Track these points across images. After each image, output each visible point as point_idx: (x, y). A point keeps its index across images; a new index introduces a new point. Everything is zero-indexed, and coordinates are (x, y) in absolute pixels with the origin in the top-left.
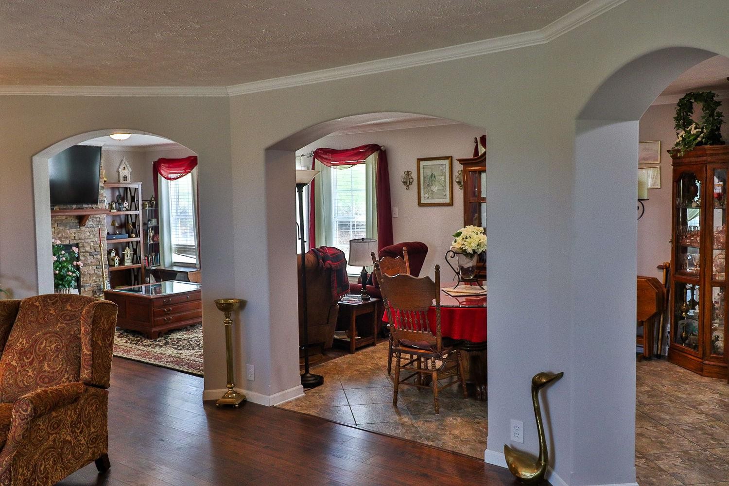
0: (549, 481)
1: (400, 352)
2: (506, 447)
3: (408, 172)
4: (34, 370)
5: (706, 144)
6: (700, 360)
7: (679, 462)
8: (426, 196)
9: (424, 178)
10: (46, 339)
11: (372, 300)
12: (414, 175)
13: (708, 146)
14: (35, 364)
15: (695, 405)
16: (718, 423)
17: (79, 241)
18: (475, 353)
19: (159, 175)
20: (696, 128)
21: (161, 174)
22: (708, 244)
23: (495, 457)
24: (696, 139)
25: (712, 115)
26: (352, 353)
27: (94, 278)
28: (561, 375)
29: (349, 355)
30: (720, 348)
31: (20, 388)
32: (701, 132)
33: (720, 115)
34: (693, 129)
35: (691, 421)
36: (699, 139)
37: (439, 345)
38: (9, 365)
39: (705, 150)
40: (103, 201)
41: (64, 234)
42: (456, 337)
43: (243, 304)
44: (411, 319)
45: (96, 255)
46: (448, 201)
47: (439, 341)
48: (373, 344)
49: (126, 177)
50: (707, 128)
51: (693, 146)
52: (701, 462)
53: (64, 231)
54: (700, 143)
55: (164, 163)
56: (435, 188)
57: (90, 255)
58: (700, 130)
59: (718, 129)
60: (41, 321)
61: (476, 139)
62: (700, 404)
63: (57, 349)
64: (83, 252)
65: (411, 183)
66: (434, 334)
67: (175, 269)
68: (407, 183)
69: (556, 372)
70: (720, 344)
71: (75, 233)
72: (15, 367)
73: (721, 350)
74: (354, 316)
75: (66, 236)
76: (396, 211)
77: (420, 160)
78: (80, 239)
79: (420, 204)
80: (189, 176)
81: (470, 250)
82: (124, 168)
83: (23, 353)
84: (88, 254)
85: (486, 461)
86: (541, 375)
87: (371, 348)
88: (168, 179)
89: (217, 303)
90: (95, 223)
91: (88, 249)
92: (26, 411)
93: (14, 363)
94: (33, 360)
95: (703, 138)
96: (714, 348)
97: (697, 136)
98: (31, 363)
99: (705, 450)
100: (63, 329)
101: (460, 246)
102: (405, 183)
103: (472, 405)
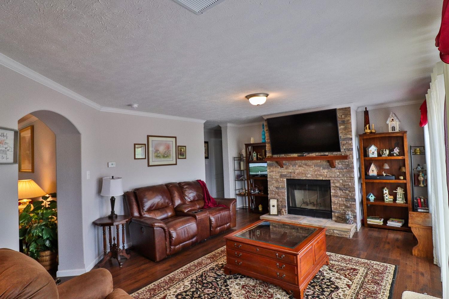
17: (330, 179)
27: (344, 208)
40: (351, 149)
41: (318, 173)
45: (345, 190)
49: (394, 128)
53: (319, 171)
57: (340, 190)
64: (333, 187)
71: (327, 172)
75: (320, 174)
78: (330, 177)
82: (393, 120)
84: (338, 188)
90: (344, 166)
91: (338, 185)
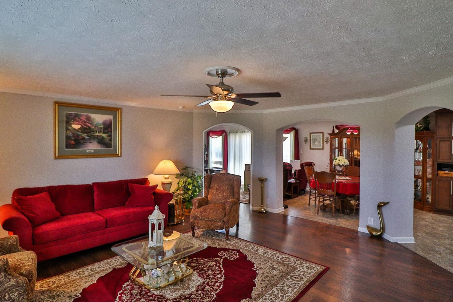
0: (383, 237)
1: (320, 197)
2: (367, 226)
3: (306, 137)
4: (221, 195)
5: (424, 130)
6: (422, 205)
7: (424, 234)
8: (313, 146)
9: (313, 139)
10: (224, 186)
11: (298, 181)
12: (309, 138)
13: (424, 131)
14: (221, 193)
15: (424, 219)
16: (434, 224)
18: (342, 199)
19: (209, 136)
20: (420, 125)
21: (210, 135)
22: (425, 165)
23: (362, 229)
24: (420, 129)
25: (426, 121)
26: (292, 199)
28: (388, 203)
29: (291, 200)
30: (429, 201)
31: (217, 199)
32: (422, 126)
33: (429, 121)
34: (419, 125)
35: (424, 223)
36: (421, 129)
37: (335, 195)
38: (213, 193)
39: (424, 132)
42: (340, 192)
43: (266, 179)
44: (325, 186)
46: (321, 148)
47: (335, 194)
48: (297, 197)
50: (424, 125)
51: (419, 131)
52: (431, 234)
54: (422, 130)
55: (211, 132)
56: (316, 143)
58: (421, 126)
59: (428, 126)
60: (221, 180)
61: (334, 127)
62: (425, 219)
63: (227, 189)
65: (307, 141)
66: (333, 191)
67: (213, 169)
68: (306, 141)
69: (386, 202)
70: (430, 200)
72: (215, 194)
73: (430, 202)
74: (293, 186)
76: (301, 151)
77: (311, 133)
79: (311, 149)
80: (221, 137)
81: (341, 164)
83: (217, 190)
85: (359, 231)
86: (381, 203)
87: (297, 198)
88: (212, 137)
89: (259, 178)
92: (230, 205)
93: (215, 192)
94: (220, 192)
95: (423, 128)
96: (427, 202)
97: (420, 127)
98: (220, 193)
99: (432, 231)
100: (228, 183)
101: (338, 163)
102: (305, 141)
103: (344, 216)
